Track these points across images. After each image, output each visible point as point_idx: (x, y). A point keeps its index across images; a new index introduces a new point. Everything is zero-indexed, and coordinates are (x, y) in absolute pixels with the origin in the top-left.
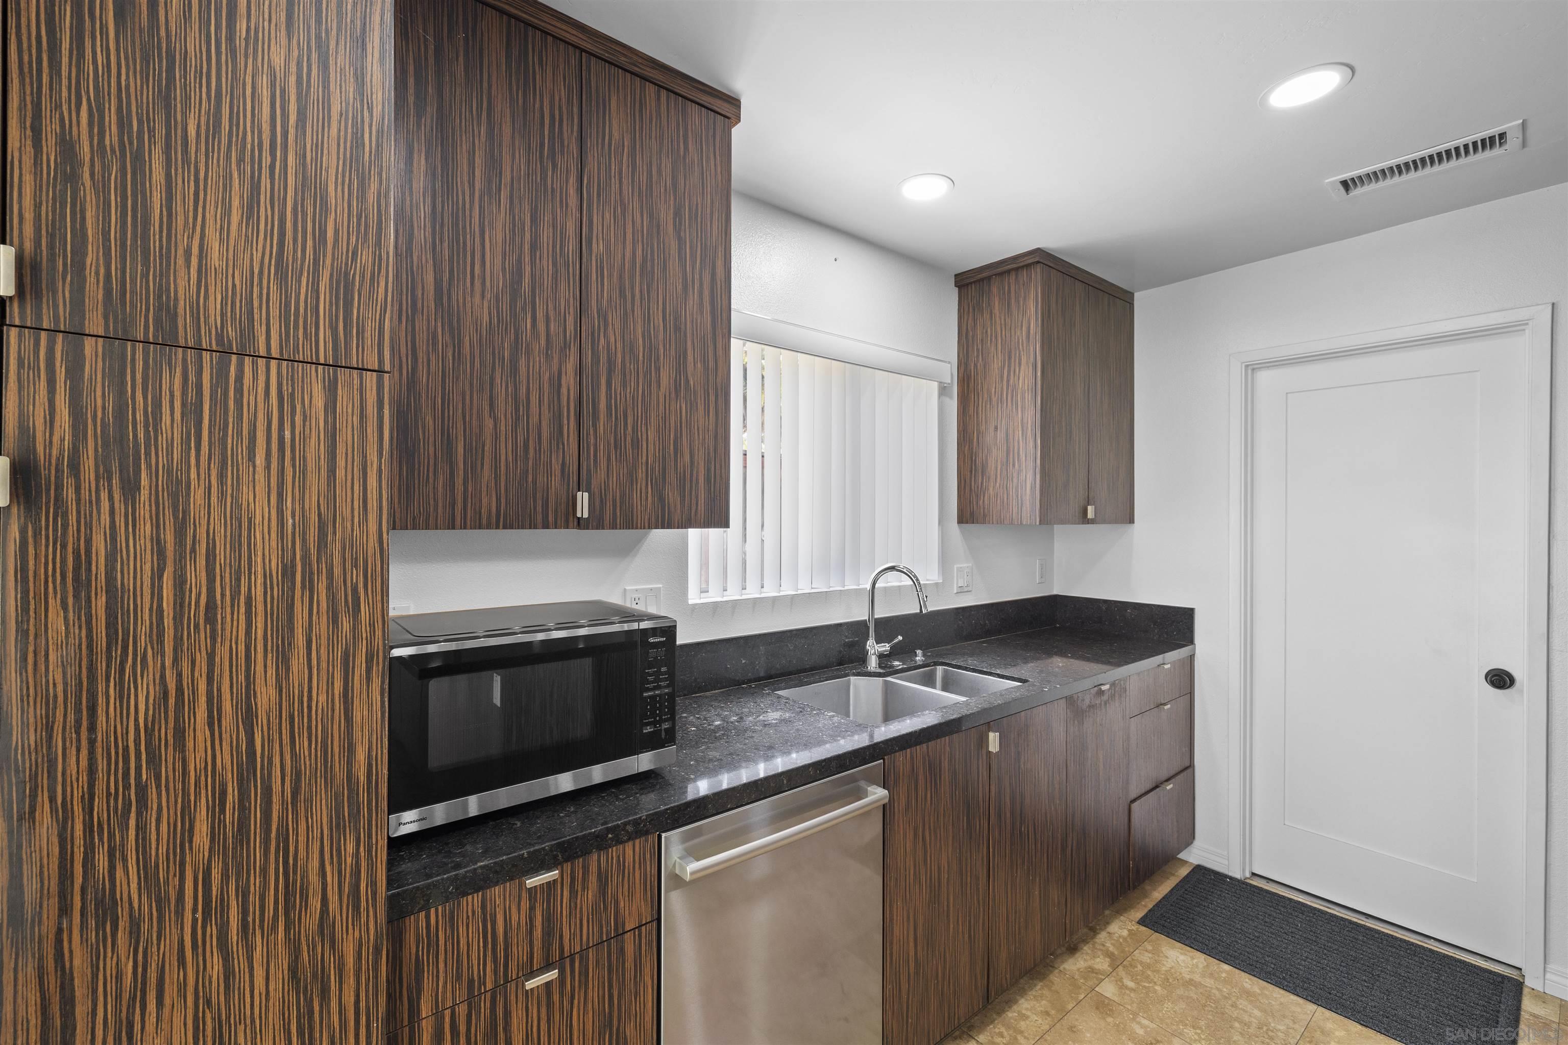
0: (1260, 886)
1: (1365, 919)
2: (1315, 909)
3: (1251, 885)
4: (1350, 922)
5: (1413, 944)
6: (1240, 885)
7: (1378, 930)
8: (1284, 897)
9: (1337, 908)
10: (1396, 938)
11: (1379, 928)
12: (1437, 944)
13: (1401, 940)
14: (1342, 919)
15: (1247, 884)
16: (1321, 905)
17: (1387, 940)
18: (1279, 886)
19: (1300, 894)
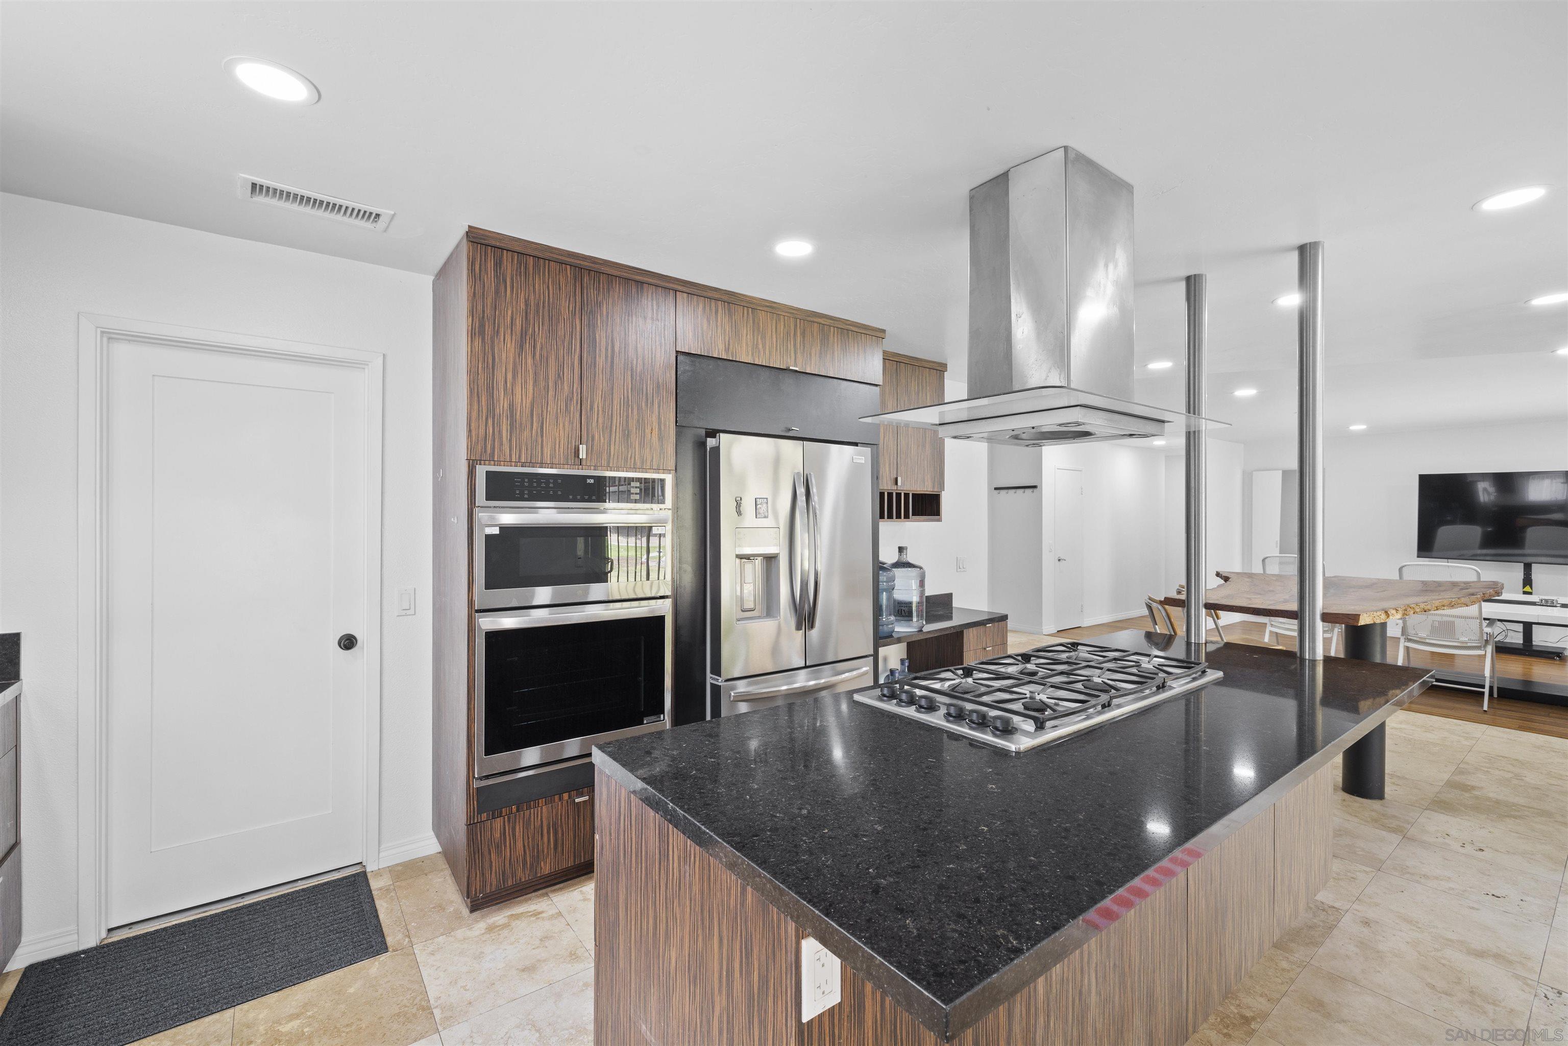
0: (124, 937)
1: (242, 900)
2: (194, 921)
3: (113, 944)
4: (232, 911)
5: (288, 894)
6: (101, 951)
7: (257, 902)
8: (157, 931)
9: (213, 907)
10: (274, 898)
11: (257, 900)
12: (304, 882)
13: (279, 897)
14: (224, 913)
15: (108, 945)
16: (196, 914)
17: (268, 905)
18: (145, 923)
19: (172, 917)
